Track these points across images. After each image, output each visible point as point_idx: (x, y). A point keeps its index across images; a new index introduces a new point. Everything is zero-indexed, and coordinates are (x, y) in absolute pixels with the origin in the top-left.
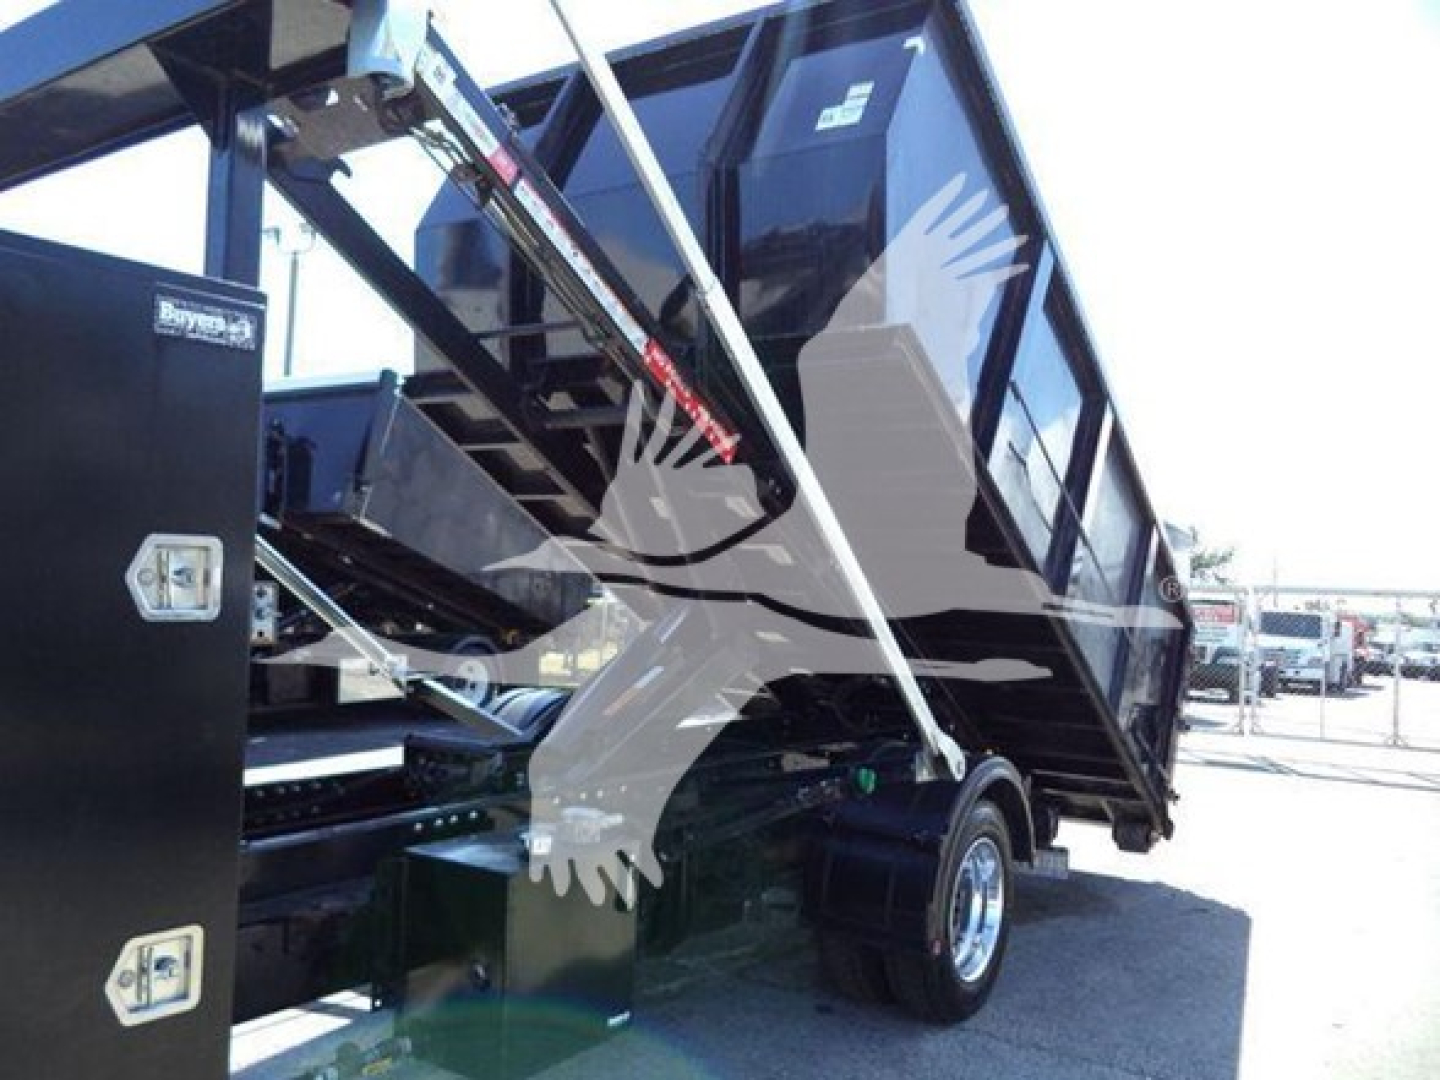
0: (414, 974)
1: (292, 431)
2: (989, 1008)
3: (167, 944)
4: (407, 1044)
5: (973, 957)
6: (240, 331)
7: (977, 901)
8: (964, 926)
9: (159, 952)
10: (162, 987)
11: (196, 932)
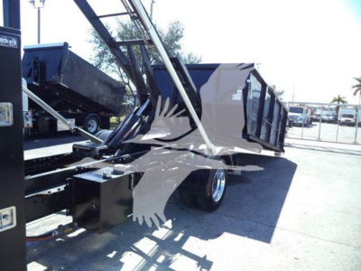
0: (78, 206)
1: (41, 59)
2: (221, 207)
3: (6, 211)
4: (76, 224)
5: (217, 196)
6: (13, 43)
7: (219, 181)
8: (215, 188)
9: (3, 214)
10: (5, 222)
11: (14, 208)
